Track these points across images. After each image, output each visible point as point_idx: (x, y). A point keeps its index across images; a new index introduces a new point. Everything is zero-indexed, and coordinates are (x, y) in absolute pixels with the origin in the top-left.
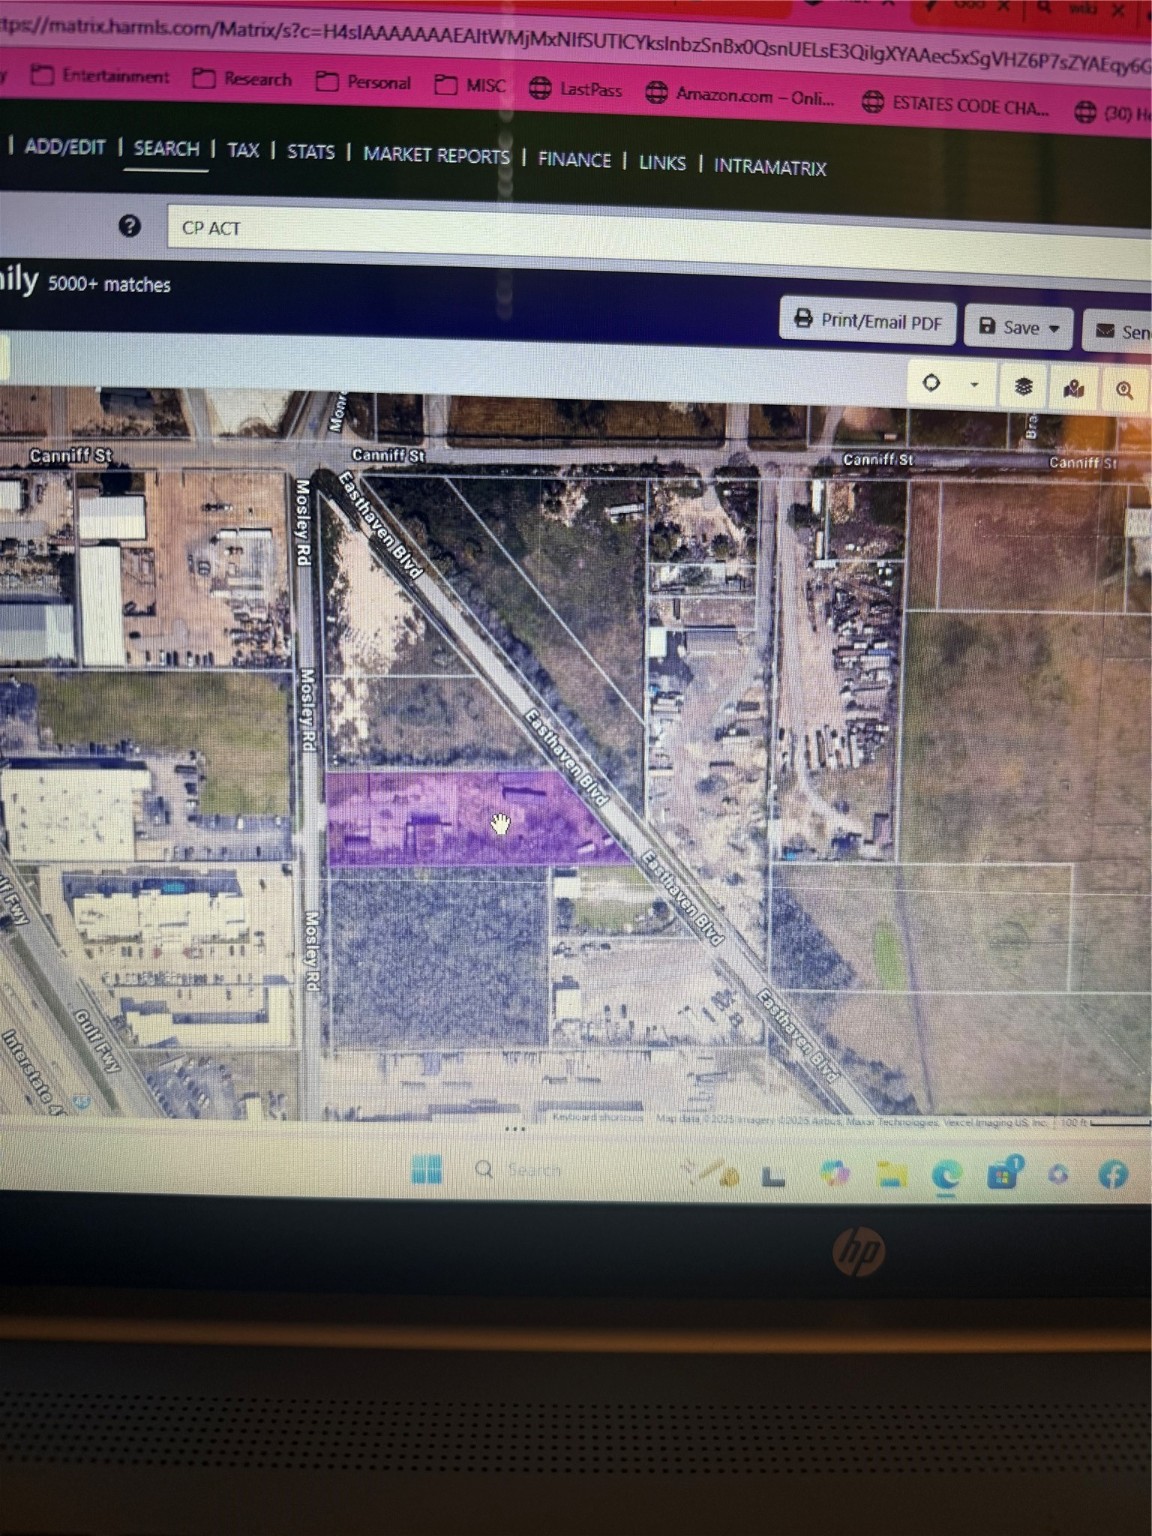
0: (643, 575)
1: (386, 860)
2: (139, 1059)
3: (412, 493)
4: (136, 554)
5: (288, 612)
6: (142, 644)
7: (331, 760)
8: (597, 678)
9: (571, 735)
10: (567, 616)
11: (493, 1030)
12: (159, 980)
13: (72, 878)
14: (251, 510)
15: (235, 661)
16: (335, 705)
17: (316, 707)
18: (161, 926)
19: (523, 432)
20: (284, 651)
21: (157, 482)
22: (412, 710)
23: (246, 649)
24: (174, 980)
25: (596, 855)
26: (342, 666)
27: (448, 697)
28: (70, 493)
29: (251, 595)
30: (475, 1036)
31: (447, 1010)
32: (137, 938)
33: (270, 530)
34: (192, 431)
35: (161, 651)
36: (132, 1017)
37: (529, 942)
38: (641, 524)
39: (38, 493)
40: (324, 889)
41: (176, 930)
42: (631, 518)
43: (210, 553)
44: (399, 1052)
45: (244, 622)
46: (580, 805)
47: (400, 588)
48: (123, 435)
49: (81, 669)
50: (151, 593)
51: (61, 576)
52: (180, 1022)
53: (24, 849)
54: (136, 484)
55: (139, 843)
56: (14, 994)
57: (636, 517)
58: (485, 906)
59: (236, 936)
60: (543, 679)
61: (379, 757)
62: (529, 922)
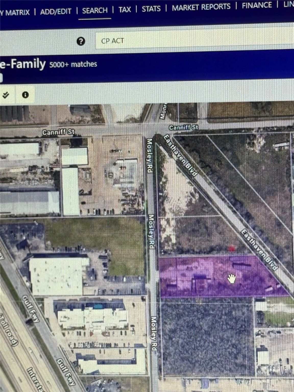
0: (290, 171)
1: (184, 295)
2: (83, 380)
3: (193, 142)
4: (84, 170)
5: (143, 192)
6: (86, 206)
7: (161, 252)
8: (271, 215)
9: (260, 240)
10: (258, 189)
11: (230, 369)
12: (92, 346)
13: (58, 303)
14: (129, 152)
15: (123, 212)
16: (162, 229)
17: (155, 230)
18: (93, 322)
19: (238, 116)
20: (142, 208)
21: (92, 142)
22: (194, 230)
23: (127, 207)
24: (98, 345)
25: (273, 292)
26: (165, 213)
27: (208, 225)
28: (58, 146)
29: (129, 185)
30: (223, 371)
31: (211, 360)
32: (83, 328)
33: (137, 159)
34: (106, 122)
35: (94, 209)
36: (81, 361)
37: (245, 330)
38: (288, 150)
39: (45, 147)
40: (158, 307)
41: (99, 324)
42: (284, 148)
43: (113, 169)
44: (191, 378)
45: (126, 196)
46: (266, 270)
47: (188, 180)
48: (79, 123)
49: (62, 217)
50: (90, 186)
51: (55, 180)
52: (100, 364)
53: (38, 291)
54: (84, 143)
55: (85, 288)
56: (32, 352)
57: (286, 148)
58: (226, 314)
59: (123, 327)
60: (248, 216)
61: (180, 251)
62: (245, 321)
